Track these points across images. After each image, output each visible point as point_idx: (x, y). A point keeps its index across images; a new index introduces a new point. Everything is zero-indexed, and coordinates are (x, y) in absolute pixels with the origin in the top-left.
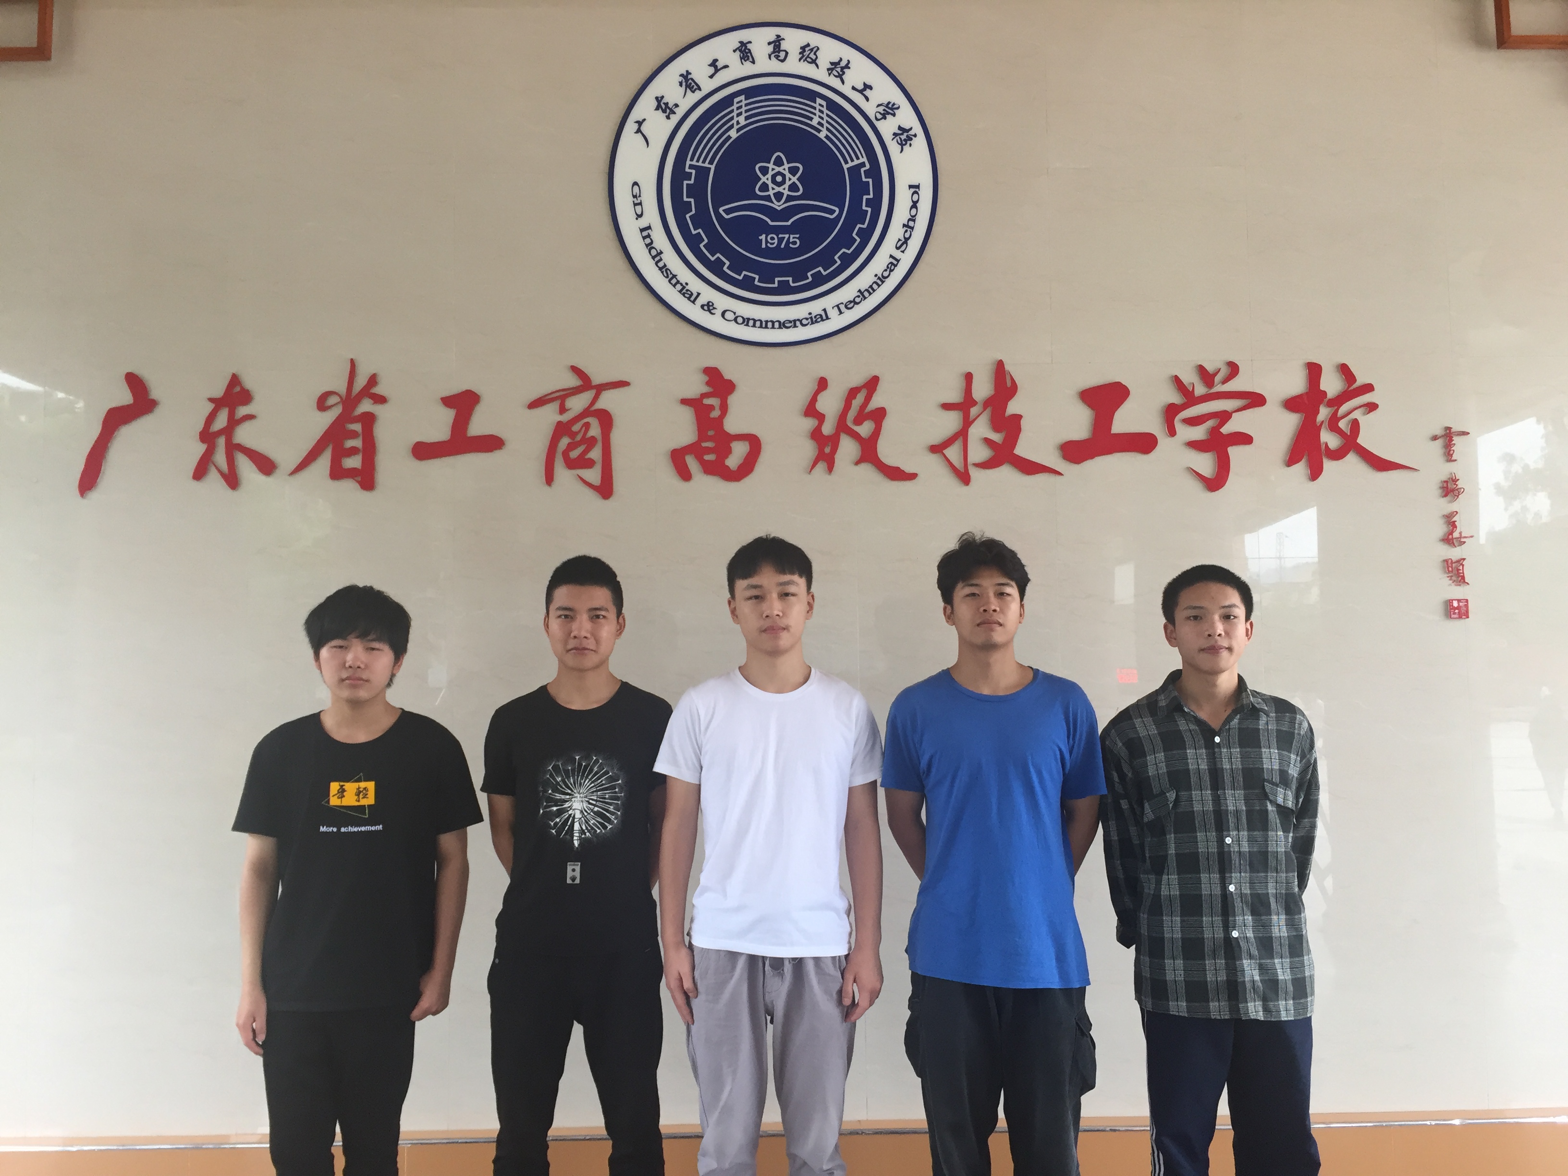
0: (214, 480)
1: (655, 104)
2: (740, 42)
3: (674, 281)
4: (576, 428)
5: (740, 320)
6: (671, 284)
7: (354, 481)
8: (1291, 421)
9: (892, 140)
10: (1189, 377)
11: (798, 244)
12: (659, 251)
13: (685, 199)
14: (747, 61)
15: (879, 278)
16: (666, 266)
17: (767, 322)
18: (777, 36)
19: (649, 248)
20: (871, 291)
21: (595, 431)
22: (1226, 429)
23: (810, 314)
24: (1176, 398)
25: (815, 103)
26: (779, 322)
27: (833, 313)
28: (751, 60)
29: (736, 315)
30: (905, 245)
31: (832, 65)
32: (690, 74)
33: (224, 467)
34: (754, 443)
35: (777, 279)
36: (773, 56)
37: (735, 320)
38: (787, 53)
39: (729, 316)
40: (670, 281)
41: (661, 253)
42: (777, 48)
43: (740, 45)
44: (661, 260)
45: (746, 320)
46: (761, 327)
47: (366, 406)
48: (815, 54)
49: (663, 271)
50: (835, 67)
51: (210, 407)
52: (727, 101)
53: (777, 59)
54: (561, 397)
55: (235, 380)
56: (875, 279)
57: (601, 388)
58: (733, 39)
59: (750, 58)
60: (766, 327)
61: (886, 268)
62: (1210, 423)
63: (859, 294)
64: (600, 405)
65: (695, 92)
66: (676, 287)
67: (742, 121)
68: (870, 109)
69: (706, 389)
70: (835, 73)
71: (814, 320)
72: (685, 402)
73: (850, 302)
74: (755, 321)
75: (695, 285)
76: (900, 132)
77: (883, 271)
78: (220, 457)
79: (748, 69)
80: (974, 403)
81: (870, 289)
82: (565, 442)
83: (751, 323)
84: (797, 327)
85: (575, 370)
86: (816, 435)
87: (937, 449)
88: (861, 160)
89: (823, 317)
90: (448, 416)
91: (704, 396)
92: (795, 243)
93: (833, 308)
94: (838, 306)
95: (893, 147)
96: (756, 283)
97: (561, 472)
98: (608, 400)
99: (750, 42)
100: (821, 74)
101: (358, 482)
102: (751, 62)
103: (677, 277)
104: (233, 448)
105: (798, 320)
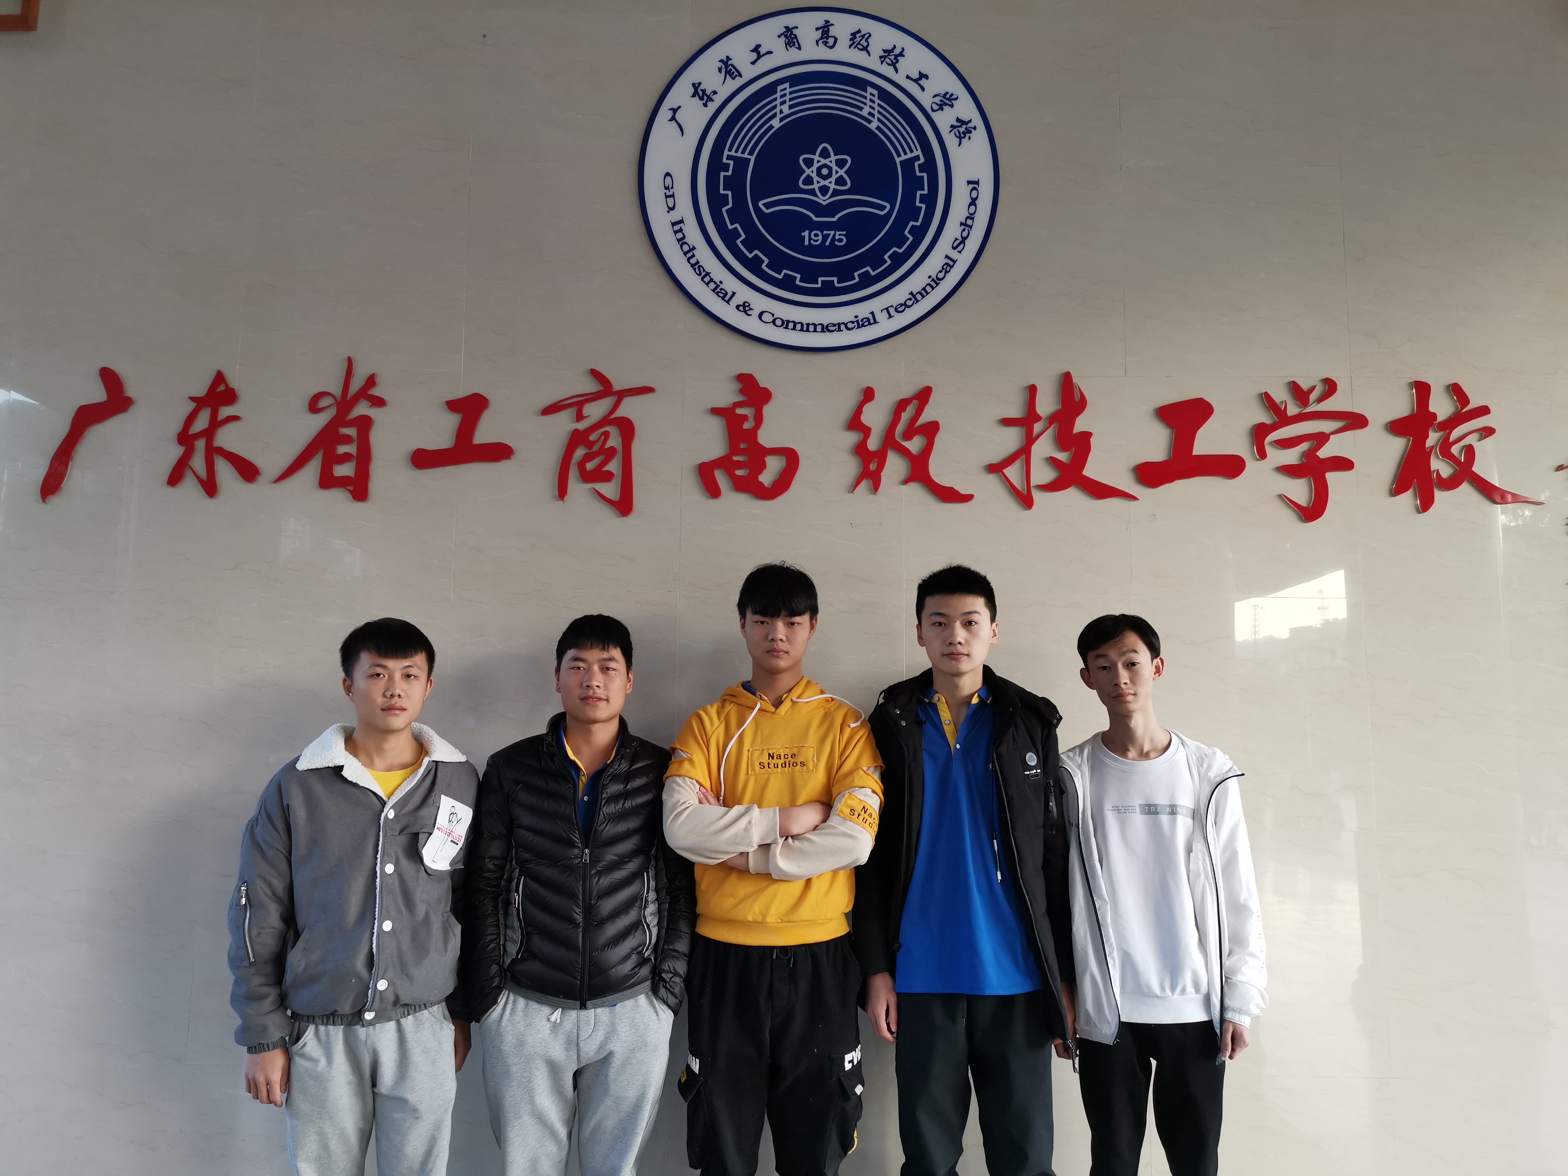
0: (189, 487)
1: (692, 90)
2: (785, 27)
3: (707, 279)
4: (592, 437)
5: (779, 322)
6: (704, 282)
7: (346, 490)
8: (1397, 446)
9: (950, 132)
10: (1281, 395)
11: (845, 241)
12: (691, 247)
13: (722, 192)
14: (793, 47)
15: (933, 280)
16: (699, 263)
17: (808, 325)
18: (825, 21)
19: (680, 243)
20: (925, 294)
21: (615, 441)
22: (1324, 453)
23: (856, 317)
24: (1264, 417)
25: (866, 92)
26: (822, 325)
27: (881, 317)
28: (797, 46)
29: (775, 317)
30: (962, 245)
31: (885, 53)
32: (731, 59)
33: (203, 474)
34: (791, 458)
35: (820, 279)
36: (821, 42)
37: (774, 322)
38: (836, 40)
39: (767, 317)
40: (702, 279)
41: (694, 248)
42: (825, 33)
43: (785, 30)
44: (693, 256)
45: (786, 322)
46: (802, 330)
47: (362, 409)
48: (866, 40)
49: (696, 268)
50: (888, 55)
51: (192, 406)
52: (770, 89)
53: (825, 45)
54: (578, 404)
55: (219, 378)
56: (929, 281)
57: (622, 394)
58: (778, 24)
59: (796, 43)
60: (808, 330)
61: (941, 269)
62: (1304, 446)
63: (911, 296)
64: (620, 413)
65: (736, 79)
66: (709, 285)
67: (786, 110)
68: (926, 100)
69: (739, 398)
70: (887, 60)
71: (860, 323)
72: (715, 411)
73: (901, 305)
74: (795, 324)
75: (730, 284)
76: (958, 124)
77: (938, 273)
78: (198, 462)
79: (794, 55)
80: (1038, 418)
81: (923, 292)
82: (580, 453)
83: (791, 325)
84: (842, 331)
85: (596, 374)
86: (860, 450)
87: (995, 468)
88: (915, 154)
89: (871, 321)
90: (453, 420)
91: (737, 405)
92: (840, 240)
93: (882, 311)
94: (887, 309)
95: (950, 140)
96: (798, 282)
97: (576, 486)
98: (629, 408)
99: (796, 27)
100: (873, 62)
101: (350, 491)
102: (796, 48)
103: (710, 275)
104: (212, 452)
105: (843, 323)
